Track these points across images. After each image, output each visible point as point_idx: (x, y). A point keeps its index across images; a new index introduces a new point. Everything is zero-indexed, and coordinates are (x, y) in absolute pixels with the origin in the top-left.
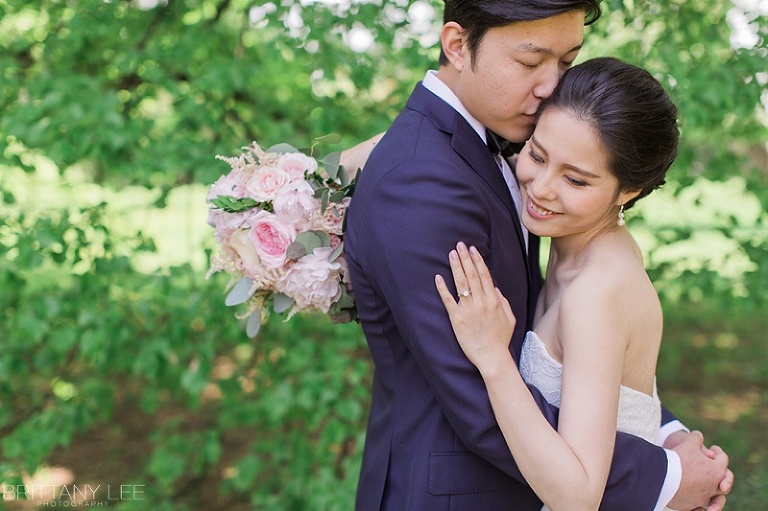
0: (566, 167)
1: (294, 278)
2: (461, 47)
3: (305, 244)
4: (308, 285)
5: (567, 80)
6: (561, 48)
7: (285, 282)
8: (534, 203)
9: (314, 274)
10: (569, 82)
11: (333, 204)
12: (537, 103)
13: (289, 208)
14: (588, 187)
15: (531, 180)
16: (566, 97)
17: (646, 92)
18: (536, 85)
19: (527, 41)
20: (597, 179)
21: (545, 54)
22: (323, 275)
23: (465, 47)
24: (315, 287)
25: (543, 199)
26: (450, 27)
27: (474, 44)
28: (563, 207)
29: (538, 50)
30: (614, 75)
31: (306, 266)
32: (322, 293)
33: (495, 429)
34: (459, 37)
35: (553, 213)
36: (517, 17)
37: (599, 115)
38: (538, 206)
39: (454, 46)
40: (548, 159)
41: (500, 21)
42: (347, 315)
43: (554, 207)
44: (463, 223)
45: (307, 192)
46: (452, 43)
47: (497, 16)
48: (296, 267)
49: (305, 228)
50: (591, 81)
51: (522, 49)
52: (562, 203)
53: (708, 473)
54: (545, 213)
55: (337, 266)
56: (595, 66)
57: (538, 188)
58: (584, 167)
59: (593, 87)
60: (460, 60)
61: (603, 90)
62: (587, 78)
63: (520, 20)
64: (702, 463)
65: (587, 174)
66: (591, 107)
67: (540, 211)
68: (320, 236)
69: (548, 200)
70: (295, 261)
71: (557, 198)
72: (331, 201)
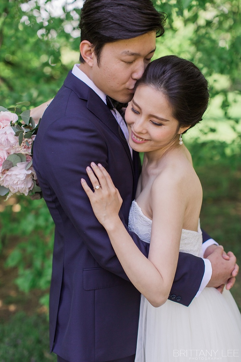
0: (151, 116)
1: (8, 178)
2: (91, 54)
3: (12, 161)
4: (15, 182)
5: (150, 69)
6: (144, 52)
7: (3, 181)
8: (135, 135)
9: (18, 177)
10: (151, 70)
11: (26, 139)
12: (134, 82)
13: (2, 142)
14: (163, 127)
15: (133, 123)
16: (150, 78)
17: (192, 74)
18: (133, 73)
19: (126, 50)
20: (167, 122)
21: (136, 56)
22: (22, 177)
23: (93, 54)
24: (19, 183)
25: (140, 133)
26: (84, 44)
27: (98, 52)
28: (151, 137)
29: (133, 54)
30: (175, 65)
31: (14, 173)
32: (23, 186)
33: (114, 257)
34: (89, 49)
35: (146, 140)
36: (120, 37)
37: (168, 88)
38: (137, 137)
39: (88, 53)
40: (141, 112)
41: (111, 40)
42: (39, 196)
43: (145, 137)
44: (92, 150)
45: (12, 133)
46: (86, 52)
47: (109, 37)
48: (8, 173)
49: (12, 152)
50: (163, 69)
51: (124, 54)
52: (150, 135)
53: (225, 268)
54: (141, 140)
55: (30, 172)
56: (165, 61)
57: (137, 127)
58: (161, 116)
59: (164, 73)
60: (91, 61)
61: (169, 74)
62: (160, 67)
63: (121, 39)
64: (223, 263)
65: (162, 120)
66: (163, 84)
67: (138, 139)
68: (20, 156)
69: (142, 133)
70: (8, 170)
71: (147, 133)
72: (25, 138)
